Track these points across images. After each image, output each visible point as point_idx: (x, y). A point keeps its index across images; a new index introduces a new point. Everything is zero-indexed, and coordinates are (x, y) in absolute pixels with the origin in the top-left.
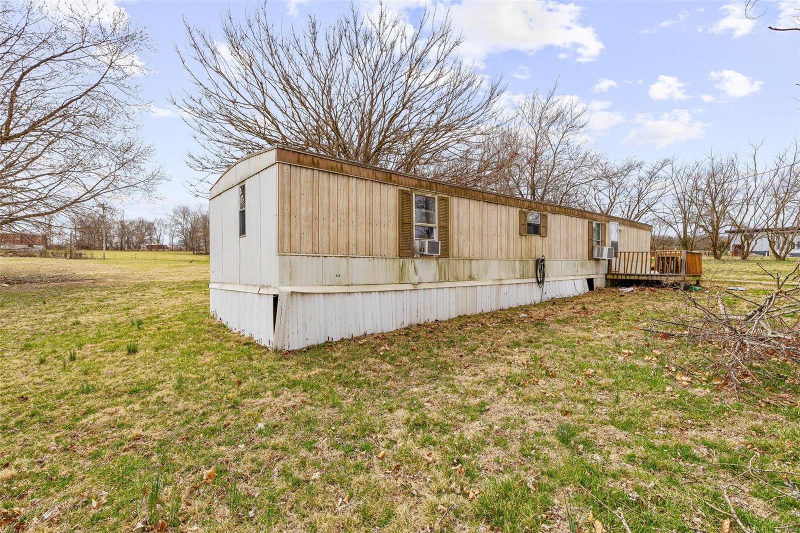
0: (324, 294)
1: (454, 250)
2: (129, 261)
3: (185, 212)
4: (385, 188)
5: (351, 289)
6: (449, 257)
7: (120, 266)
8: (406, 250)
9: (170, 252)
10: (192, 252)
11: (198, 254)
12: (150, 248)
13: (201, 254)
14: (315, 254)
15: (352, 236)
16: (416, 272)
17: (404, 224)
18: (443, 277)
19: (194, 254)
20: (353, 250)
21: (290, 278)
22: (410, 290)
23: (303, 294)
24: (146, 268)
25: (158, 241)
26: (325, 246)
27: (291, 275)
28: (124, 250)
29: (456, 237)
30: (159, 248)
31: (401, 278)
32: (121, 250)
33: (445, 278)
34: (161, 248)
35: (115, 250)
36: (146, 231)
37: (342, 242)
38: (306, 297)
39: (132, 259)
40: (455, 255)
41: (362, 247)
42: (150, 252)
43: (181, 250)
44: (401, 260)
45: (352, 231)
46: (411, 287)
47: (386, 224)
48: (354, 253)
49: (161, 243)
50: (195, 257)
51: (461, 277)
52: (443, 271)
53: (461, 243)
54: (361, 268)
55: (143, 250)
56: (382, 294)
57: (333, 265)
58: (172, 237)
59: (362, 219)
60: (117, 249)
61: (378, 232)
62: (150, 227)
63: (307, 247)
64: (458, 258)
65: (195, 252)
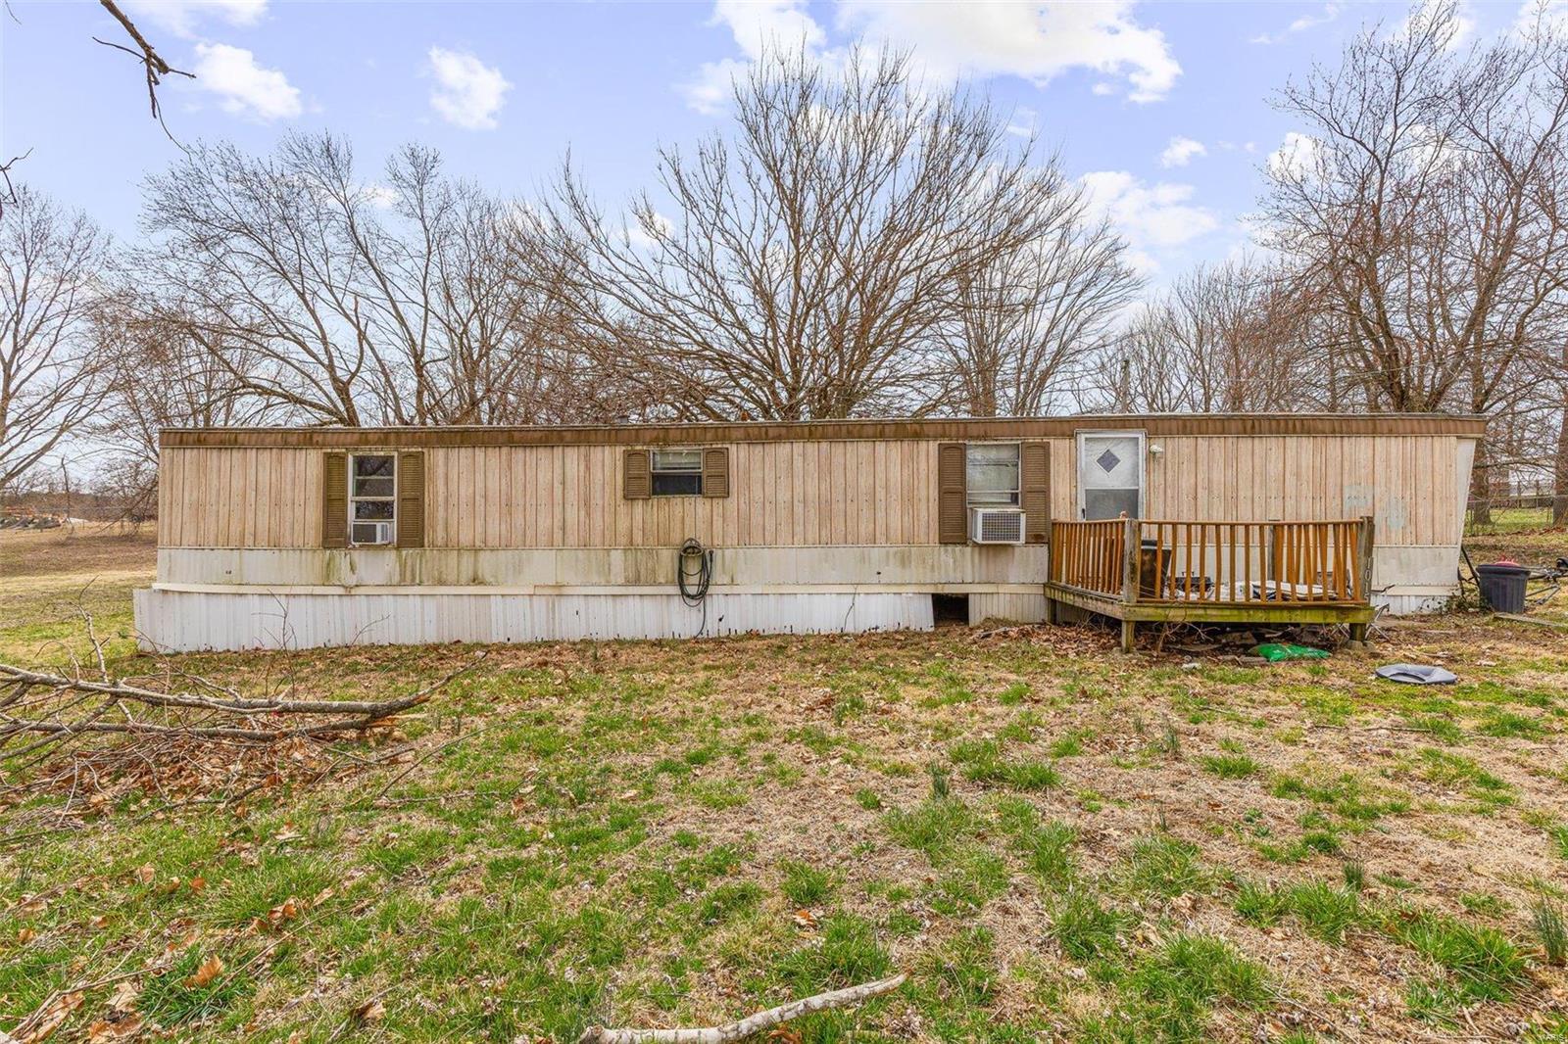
0: (207, 594)
1: (436, 533)
4: (301, 455)
5: (243, 589)
6: (423, 546)
8: (333, 536)
14: (199, 547)
15: (250, 524)
16: (353, 569)
17: (332, 502)
18: (407, 578)
20: (249, 541)
21: (169, 574)
22: (340, 595)
23: (181, 593)
26: (212, 538)
27: (170, 569)
29: (441, 514)
31: (327, 576)
33: (413, 580)
37: (236, 529)
38: (185, 596)
40: (440, 541)
41: (263, 536)
44: (328, 552)
45: (250, 516)
46: (341, 591)
47: (302, 503)
48: (251, 543)
51: (452, 578)
52: (409, 569)
53: (453, 521)
54: (259, 564)
56: (291, 598)
57: (219, 559)
59: (264, 500)
61: (289, 514)
63: (189, 537)
64: (446, 547)
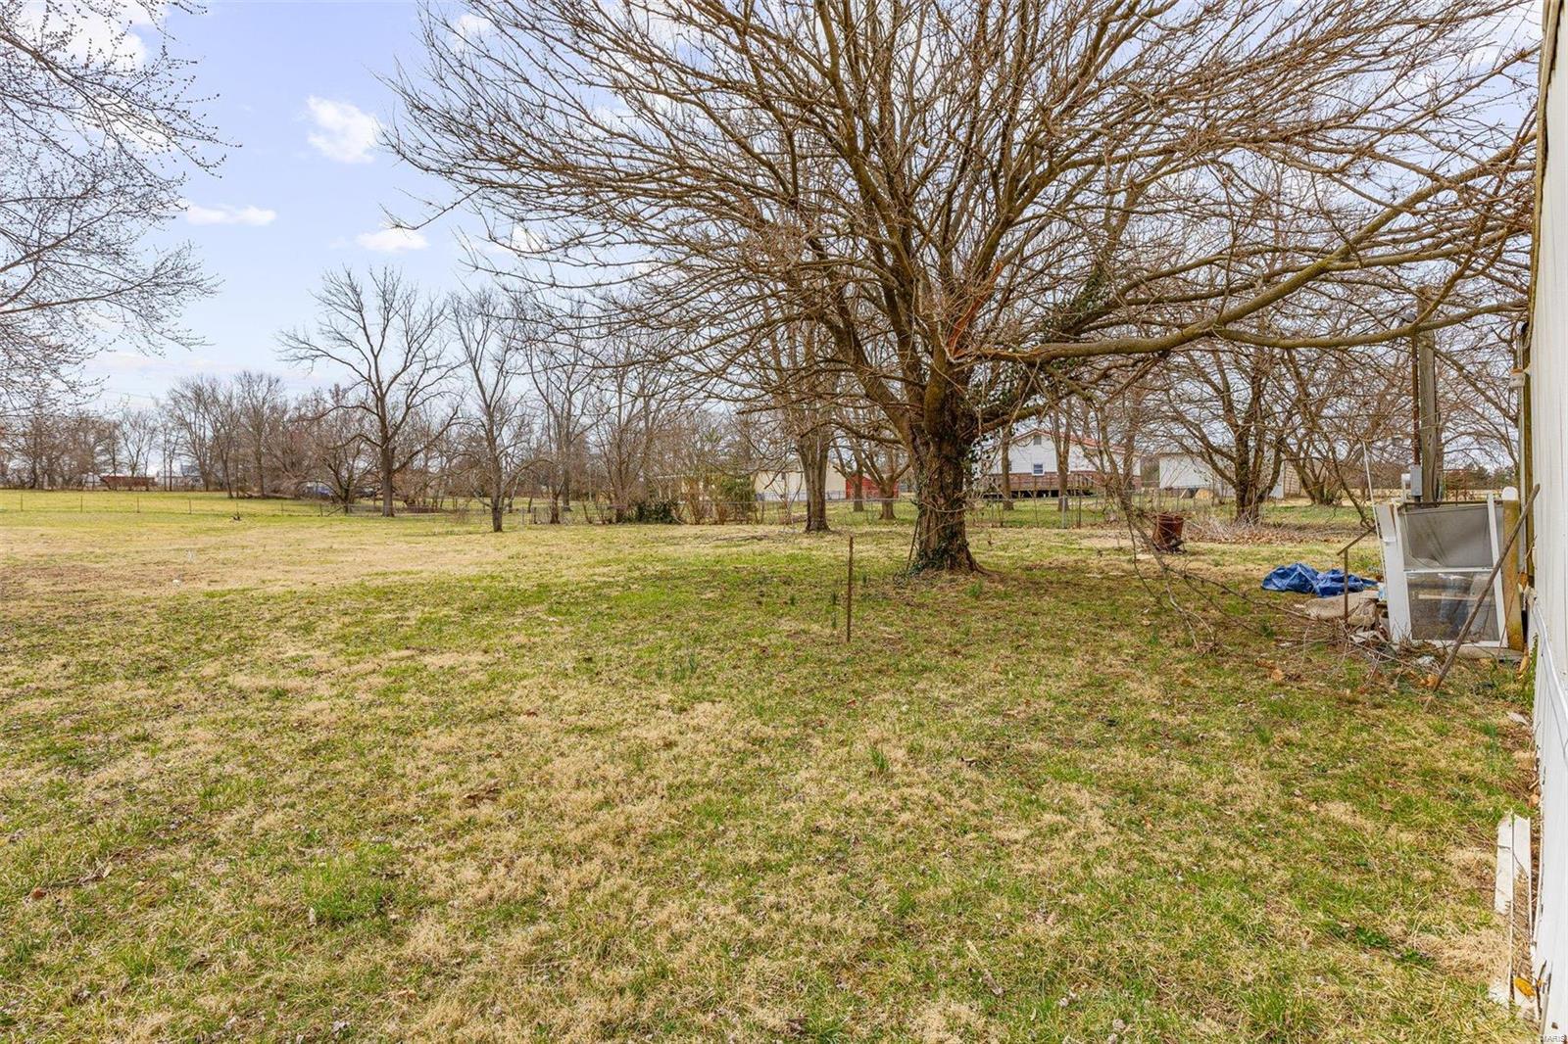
2: (63, 516)
3: (201, 398)
7: (42, 530)
9: (166, 494)
10: (226, 494)
11: (243, 498)
12: (111, 484)
13: (250, 497)
19: (231, 497)
24: (121, 537)
25: (134, 467)
28: (41, 488)
30: (136, 484)
32: (32, 487)
34: (142, 483)
35: (16, 488)
36: (98, 441)
39: (69, 510)
42: (113, 494)
43: (193, 489)
49: (141, 471)
50: (232, 507)
55: (94, 489)
58: (171, 456)
60: (21, 486)
62: (109, 434)
65: (234, 494)
